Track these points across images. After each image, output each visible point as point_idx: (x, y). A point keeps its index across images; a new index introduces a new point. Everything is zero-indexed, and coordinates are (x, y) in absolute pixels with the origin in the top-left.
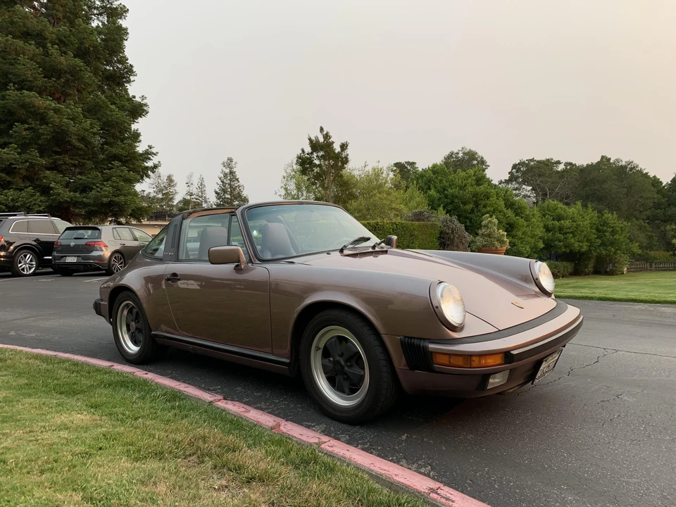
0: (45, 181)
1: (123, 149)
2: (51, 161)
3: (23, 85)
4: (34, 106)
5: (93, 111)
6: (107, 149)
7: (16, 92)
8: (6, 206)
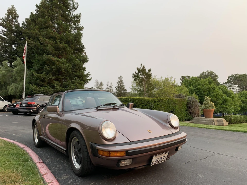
0: (53, 84)
1: (79, 73)
2: (56, 77)
3: (48, 53)
4: (51, 60)
5: (70, 61)
6: (74, 73)
7: (46, 55)
8: (41, 92)
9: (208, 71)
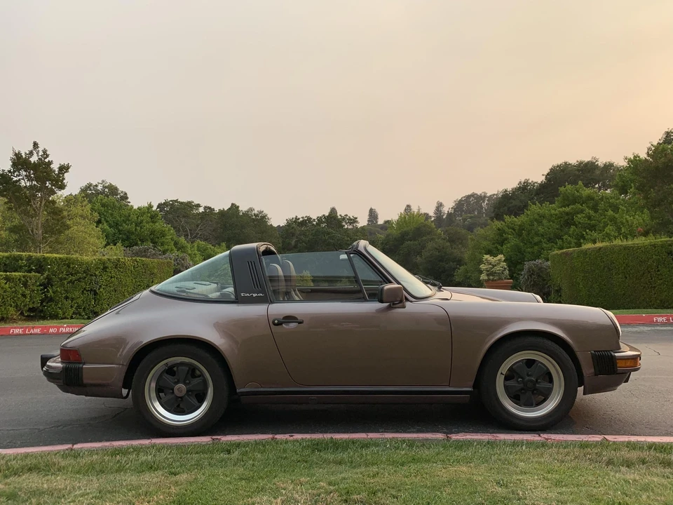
9: (103, 181)
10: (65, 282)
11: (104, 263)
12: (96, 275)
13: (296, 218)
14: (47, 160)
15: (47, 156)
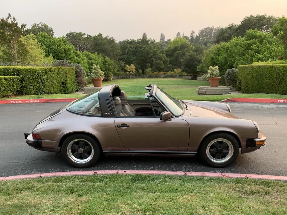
9: (41, 23)
10: (30, 79)
11: (45, 70)
12: (42, 76)
13: (128, 40)
14: (15, 22)
15: (15, 20)
